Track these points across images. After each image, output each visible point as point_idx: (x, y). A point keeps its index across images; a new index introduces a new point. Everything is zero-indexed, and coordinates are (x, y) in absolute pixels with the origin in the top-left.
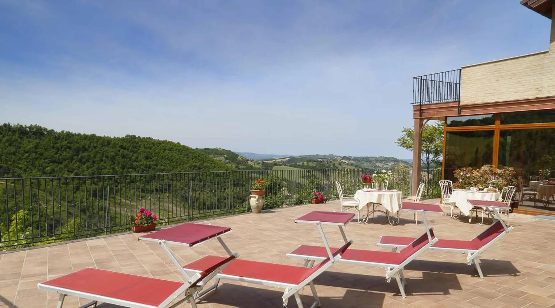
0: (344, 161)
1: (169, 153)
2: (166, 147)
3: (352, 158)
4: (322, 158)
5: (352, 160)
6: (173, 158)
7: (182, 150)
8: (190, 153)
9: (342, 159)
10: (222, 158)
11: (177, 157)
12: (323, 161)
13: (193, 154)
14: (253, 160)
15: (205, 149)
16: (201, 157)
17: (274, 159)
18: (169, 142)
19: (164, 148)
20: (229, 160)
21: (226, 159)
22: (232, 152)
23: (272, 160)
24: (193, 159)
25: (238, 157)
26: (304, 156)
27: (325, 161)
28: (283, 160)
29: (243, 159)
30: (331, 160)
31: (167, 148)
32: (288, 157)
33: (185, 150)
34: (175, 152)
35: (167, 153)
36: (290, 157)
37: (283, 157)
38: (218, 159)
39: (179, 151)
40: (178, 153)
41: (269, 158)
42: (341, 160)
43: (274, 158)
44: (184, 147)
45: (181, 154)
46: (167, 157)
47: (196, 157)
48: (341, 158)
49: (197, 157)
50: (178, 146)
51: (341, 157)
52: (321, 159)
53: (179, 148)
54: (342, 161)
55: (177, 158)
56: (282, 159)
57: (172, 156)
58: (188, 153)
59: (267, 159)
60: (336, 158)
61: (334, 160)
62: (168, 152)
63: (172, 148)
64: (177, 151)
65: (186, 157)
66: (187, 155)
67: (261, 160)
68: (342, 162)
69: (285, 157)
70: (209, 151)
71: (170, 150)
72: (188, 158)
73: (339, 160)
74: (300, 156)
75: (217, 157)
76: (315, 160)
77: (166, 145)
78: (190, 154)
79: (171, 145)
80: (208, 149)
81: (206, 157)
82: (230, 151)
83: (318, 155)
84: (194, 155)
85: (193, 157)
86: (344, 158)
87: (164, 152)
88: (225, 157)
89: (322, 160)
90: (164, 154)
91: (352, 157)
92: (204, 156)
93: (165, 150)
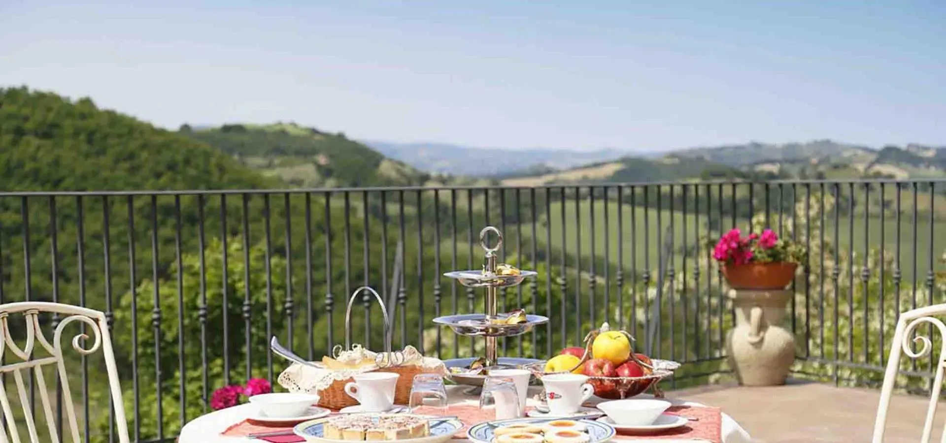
0: (886, 169)
1: (38, 148)
2: (26, 119)
3: (930, 154)
4: (779, 156)
5: (929, 162)
6: (63, 172)
7: (106, 137)
8: (144, 146)
9: (878, 161)
10: (307, 172)
11: (84, 166)
12: (783, 174)
13: (159, 152)
14: (451, 178)
15: (227, 129)
16: (197, 167)
17: (549, 171)
18: (41, 97)
19: (14, 123)
20: (338, 177)
21: (326, 172)
22: (354, 143)
23: (537, 174)
24: (158, 175)
25: (377, 165)
26: (692, 151)
27: (794, 170)
28: (592, 174)
29: (404, 175)
30: (822, 168)
31: (29, 125)
32: (617, 157)
33: (120, 136)
34: (68, 142)
35: (31, 149)
36: (624, 160)
37: (589, 161)
38: (287, 173)
39: (90, 141)
40: (85, 147)
41: (527, 164)
42: (871, 164)
43: (550, 164)
44: (113, 118)
45: (102, 152)
46: (29, 166)
47: (172, 167)
48: (873, 157)
49: (180, 167)
50: (83, 116)
51: (872, 151)
52: (772, 162)
53: (91, 124)
54: (878, 168)
55: (79, 171)
56: (587, 167)
57: (56, 163)
58: (133, 145)
59: (514, 169)
60: (850, 160)
61: (836, 167)
62: (35, 142)
63: (55, 126)
64: (82, 137)
65: (127, 165)
66: (131, 156)
67: (488, 177)
68: (878, 175)
69: (599, 160)
70: (245, 138)
71: (46, 135)
72: (134, 170)
73: (861, 167)
74: (673, 155)
75: (282, 165)
76: (744, 169)
77: (26, 111)
78: (144, 155)
79: (49, 109)
80: (239, 129)
81: (222, 169)
82: (341, 137)
83: (757, 146)
84: (166, 156)
85: (161, 168)
86: (889, 154)
87: (15, 143)
88: (319, 167)
89: (774, 169)
90: (16, 154)
91: (926, 149)
92: (213, 161)
93: (19, 132)
